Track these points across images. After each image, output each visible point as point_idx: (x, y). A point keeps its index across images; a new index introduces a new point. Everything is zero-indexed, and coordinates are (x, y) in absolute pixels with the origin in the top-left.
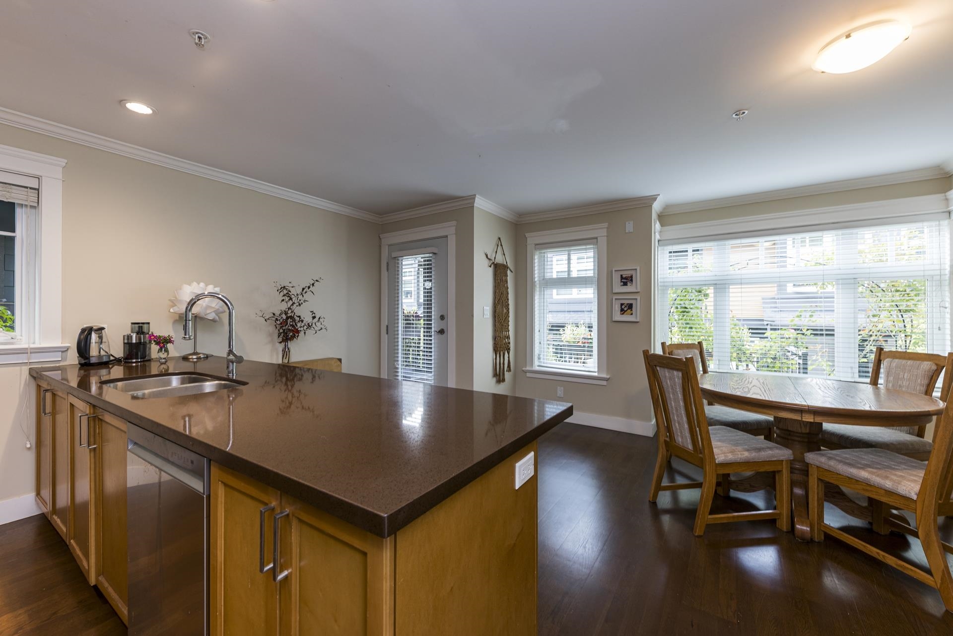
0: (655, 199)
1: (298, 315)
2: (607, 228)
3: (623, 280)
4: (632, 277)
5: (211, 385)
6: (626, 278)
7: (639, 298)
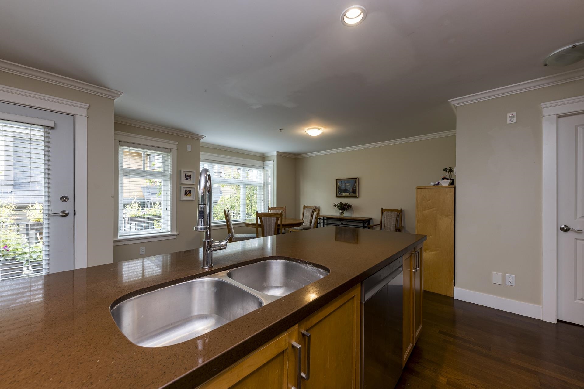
0: (203, 138)
2: (177, 145)
4: (191, 175)
5: (208, 282)
6: (187, 176)
7: (195, 187)
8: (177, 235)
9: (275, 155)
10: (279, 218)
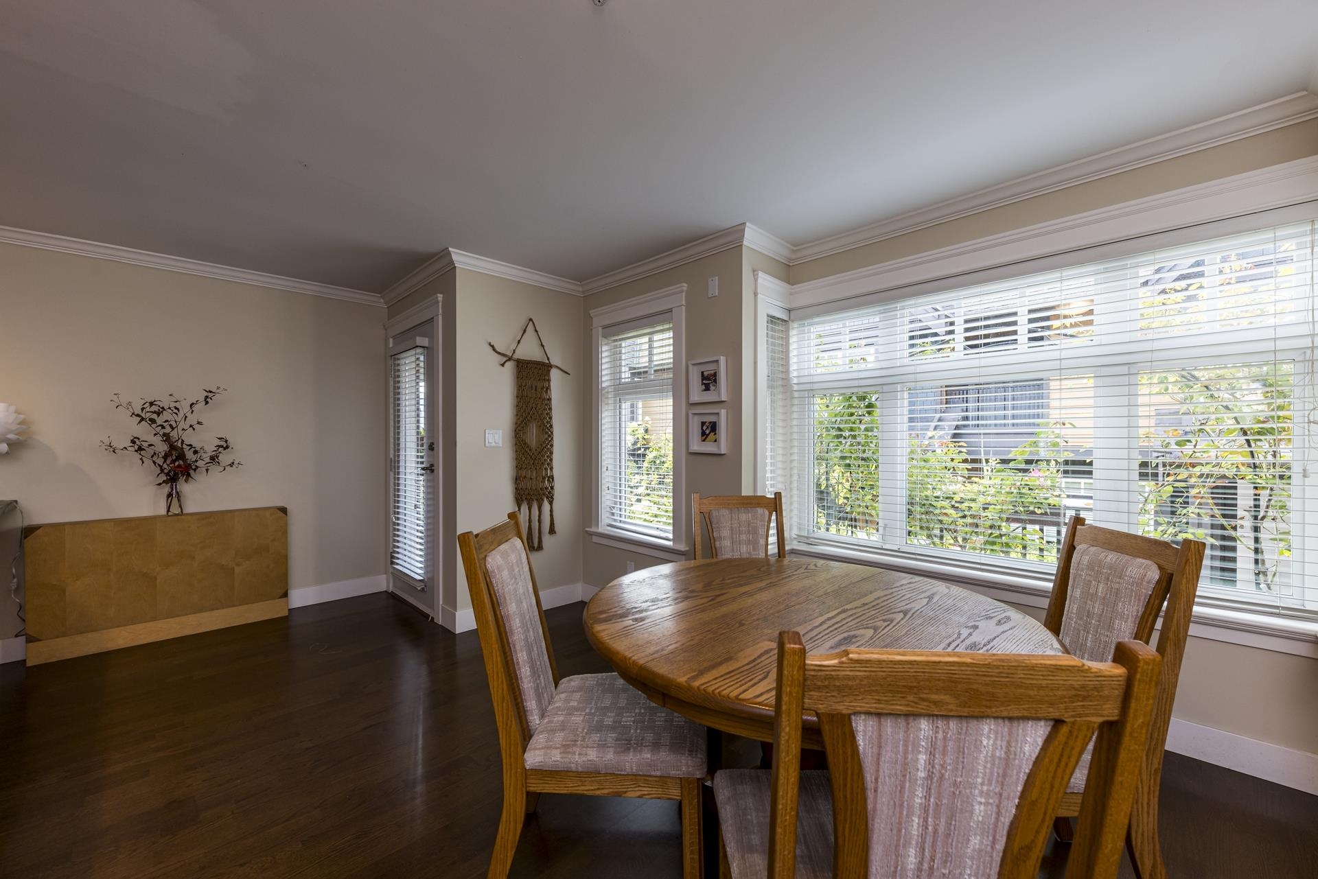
0: (742, 232)
1: (188, 444)
2: (685, 291)
7: (723, 411)
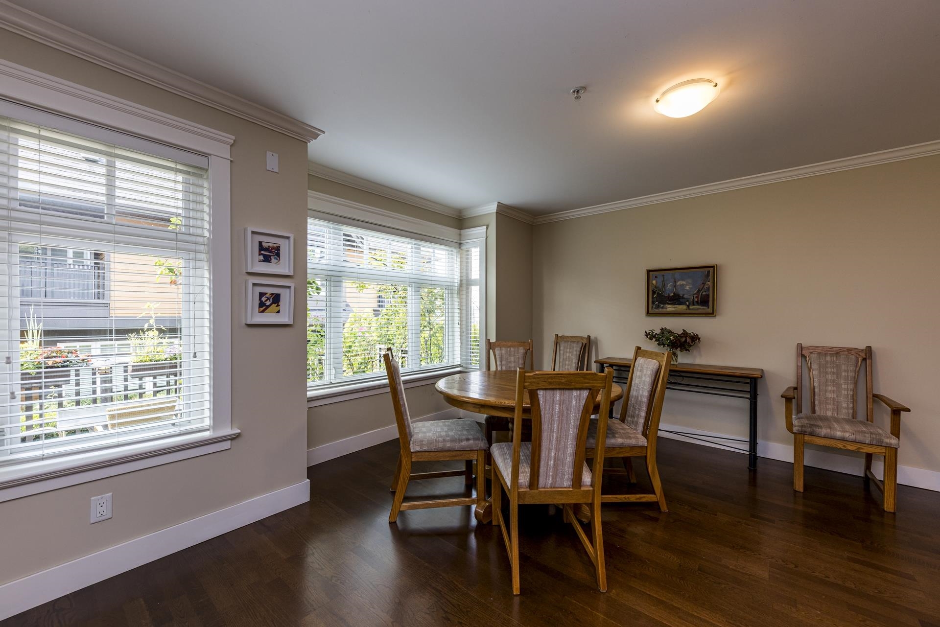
0: (316, 136)
2: (231, 146)
3: (262, 252)
4: (278, 249)
6: (267, 249)
7: (293, 285)
8: (234, 438)
9: (493, 213)
10: (600, 390)
